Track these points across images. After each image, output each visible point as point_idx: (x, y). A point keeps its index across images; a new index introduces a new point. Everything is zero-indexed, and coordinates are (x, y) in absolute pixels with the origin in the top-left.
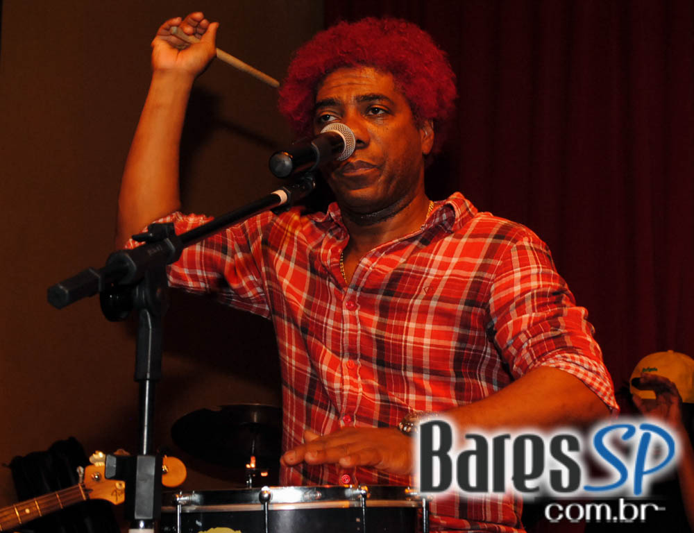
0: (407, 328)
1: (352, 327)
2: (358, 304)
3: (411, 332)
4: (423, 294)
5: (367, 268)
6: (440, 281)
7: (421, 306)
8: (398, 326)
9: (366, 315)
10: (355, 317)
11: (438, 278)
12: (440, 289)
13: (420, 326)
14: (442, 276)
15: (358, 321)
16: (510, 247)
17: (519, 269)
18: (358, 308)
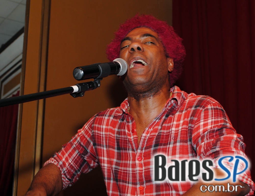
1: (141, 169)
2: (143, 157)
4: (172, 141)
5: (146, 138)
10: (141, 164)
11: (177, 132)
12: (179, 136)
13: (173, 156)
14: (178, 130)
17: (203, 120)
18: (143, 159)
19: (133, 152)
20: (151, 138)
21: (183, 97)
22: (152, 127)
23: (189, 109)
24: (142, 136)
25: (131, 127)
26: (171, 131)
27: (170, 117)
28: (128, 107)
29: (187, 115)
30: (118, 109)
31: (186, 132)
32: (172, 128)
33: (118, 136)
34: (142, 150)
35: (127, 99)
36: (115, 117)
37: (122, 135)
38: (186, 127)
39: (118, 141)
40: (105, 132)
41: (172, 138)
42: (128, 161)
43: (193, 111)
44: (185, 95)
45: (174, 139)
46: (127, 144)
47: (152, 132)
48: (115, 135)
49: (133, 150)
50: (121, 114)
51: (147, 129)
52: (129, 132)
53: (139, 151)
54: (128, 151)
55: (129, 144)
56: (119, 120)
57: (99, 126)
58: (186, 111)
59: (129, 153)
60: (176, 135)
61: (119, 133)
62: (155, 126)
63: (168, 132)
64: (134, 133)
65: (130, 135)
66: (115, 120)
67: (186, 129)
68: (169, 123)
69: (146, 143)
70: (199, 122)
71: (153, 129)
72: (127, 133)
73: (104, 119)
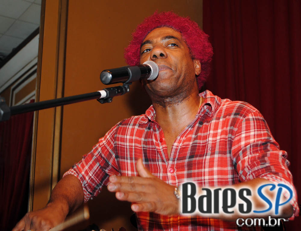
0: (204, 172)
1: (174, 182)
2: (175, 169)
3: (207, 174)
4: (209, 152)
5: (177, 148)
6: (216, 143)
7: (210, 159)
8: (199, 172)
9: (180, 173)
10: (174, 176)
11: (214, 142)
12: (217, 147)
13: (211, 169)
14: (216, 140)
15: (176, 178)
16: (242, 120)
17: (244, 132)
18: (176, 171)
19: (163, 163)
20: (184, 148)
21: (217, 102)
22: (185, 136)
23: (227, 117)
24: (173, 146)
25: (158, 136)
26: (207, 141)
27: (205, 125)
28: (154, 114)
29: (226, 123)
30: (143, 116)
31: (225, 143)
32: (209, 137)
33: (145, 146)
34: (174, 161)
35: (152, 106)
36: (141, 125)
37: (149, 145)
38: (225, 137)
39: (145, 151)
40: (129, 142)
41: (208, 149)
42: (158, 173)
43: (232, 119)
44: (218, 100)
45: (211, 150)
46: (156, 154)
47: (184, 141)
48: (141, 146)
49: (163, 161)
50: (147, 122)
51: (179, 138)
52: (157, 142)
53: (171, 162)
54: (157, 162)
55: (158, 155)
56: (145, 129)
57: (123, 137)
58: (224, 119)
59: (159, 165)
60: (213, 145)
61: (146, 143)
62: (188, 134)
63: (205, 142)
64: (163, 143)
65: (158, 145)
66: (141, 129)
67: (225, 140)
68: (205, 132)
69: (178, 154)
70: (240, 133)
71: (185, 138)
72: (155, 143)
73: (128, 128)
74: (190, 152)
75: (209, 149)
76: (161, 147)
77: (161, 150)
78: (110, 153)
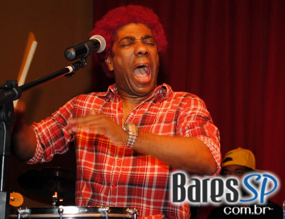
4: (157, 122)
5: (132, 117)
7: (157, 126)
11: (163, 115)
12: (165, 118)
20: (137, 118)
24: (129, 115)
25: (117, 106)
26: (158, 114)
27: (158, 103)
37: (106, 112)
47: (138, 113)
56: (104, 100)
57: (82, 102)
60: (162, 117)
63: (155, 114)
64: (120, 111)
65: (115, 112)
66: (100, 99)
67: (173, 113)
69: (132, 122)
72: (113, 110)
73: (89, 96)
74: (142, 121)
75: (158, 120)
76: (117, 114)
77: (117, 117)
78: (68, 113)
